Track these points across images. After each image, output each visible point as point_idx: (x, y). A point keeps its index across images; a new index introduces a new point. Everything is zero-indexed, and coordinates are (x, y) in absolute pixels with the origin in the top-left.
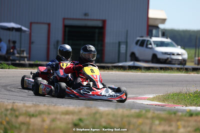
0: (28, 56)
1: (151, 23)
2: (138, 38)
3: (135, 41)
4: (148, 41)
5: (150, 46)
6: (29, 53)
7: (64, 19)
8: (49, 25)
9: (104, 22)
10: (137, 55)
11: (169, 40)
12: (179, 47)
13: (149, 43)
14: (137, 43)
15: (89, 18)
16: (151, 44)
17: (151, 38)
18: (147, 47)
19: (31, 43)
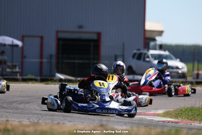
0: (20, 71)
1: (148, 35)
2: (135, 51)
3: (132, 54)
4: (145, 54)
5: (148, 59)
6: (22, 68)
7: (57, 32)
8: (42, 38)
9: (99, 34)
10: (135, 68)
11: (167, 53)
12: (178, 60)
13: (146, 56)
14: (133, 57)
15: (84, 30)
16: (148, 57)
17: (148, 51)
18: (144, 60)
19: (23, 57)
